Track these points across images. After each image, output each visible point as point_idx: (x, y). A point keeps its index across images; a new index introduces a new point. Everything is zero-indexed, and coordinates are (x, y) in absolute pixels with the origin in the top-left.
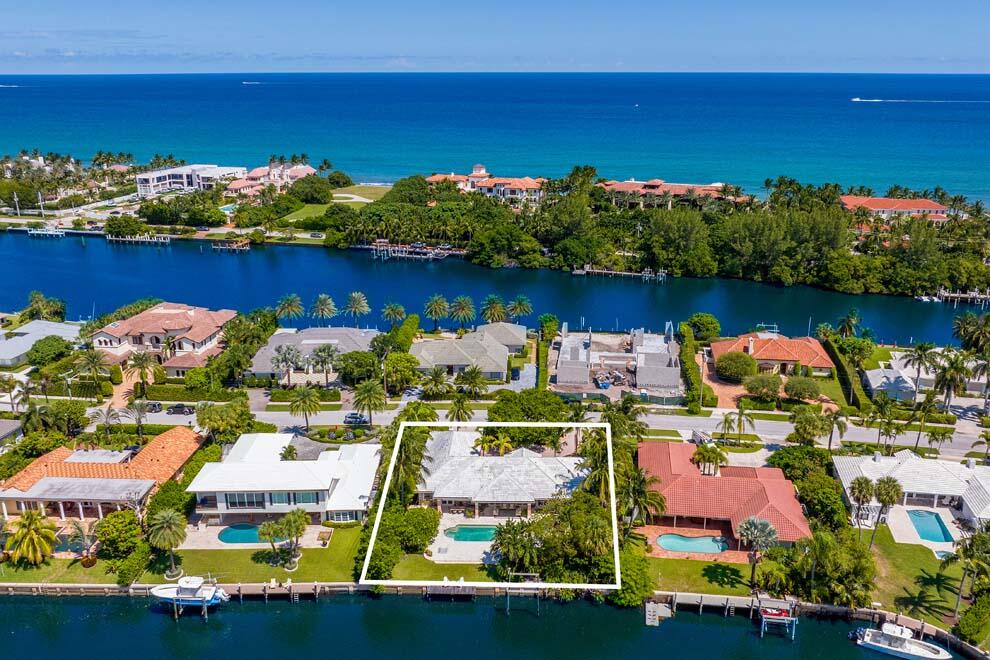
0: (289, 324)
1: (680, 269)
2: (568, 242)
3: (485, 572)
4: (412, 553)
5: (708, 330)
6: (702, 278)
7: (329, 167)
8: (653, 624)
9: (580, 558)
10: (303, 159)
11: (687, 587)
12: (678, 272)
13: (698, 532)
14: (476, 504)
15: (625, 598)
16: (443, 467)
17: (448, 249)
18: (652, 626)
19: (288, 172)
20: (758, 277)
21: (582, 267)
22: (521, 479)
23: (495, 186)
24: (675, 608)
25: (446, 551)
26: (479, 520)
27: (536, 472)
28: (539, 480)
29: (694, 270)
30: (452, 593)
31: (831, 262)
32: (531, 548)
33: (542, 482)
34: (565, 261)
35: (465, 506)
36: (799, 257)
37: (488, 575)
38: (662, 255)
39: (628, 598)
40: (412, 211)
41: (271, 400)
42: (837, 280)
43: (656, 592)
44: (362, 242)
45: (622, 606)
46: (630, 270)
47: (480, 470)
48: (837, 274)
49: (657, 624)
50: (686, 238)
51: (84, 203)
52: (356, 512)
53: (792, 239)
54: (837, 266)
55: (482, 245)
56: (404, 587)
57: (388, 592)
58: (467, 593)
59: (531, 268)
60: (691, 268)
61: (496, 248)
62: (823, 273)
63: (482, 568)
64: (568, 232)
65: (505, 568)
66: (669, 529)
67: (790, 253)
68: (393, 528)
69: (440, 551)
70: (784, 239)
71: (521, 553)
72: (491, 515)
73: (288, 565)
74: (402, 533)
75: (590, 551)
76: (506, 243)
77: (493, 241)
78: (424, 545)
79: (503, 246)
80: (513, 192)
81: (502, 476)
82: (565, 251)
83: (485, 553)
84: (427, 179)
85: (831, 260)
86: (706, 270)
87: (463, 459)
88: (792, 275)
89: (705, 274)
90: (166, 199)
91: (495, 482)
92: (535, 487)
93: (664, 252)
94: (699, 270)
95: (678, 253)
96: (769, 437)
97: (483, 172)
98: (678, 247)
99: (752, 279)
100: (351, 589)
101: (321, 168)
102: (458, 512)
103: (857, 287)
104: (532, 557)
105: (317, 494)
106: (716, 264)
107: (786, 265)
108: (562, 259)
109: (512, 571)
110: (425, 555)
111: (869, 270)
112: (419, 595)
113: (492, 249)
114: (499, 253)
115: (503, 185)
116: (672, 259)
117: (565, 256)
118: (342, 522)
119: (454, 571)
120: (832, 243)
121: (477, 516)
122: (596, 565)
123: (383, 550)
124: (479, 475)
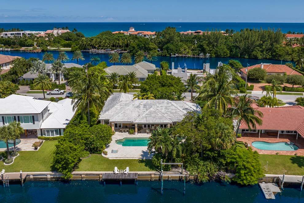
1: (214, 54)
2: (169, 45)
3: (144, 164)
4: (94, 153)
5: (237, 65)
7: (76, 31)
8: (270, 197)
9: (211, 152)
10: (66, 28)
11: (286, 171)
12: (214, 55)
13: (275, 140)
14: (136, 125)
15: (247, 179)
16: (116, 106)
17: (120, 51)
18: (271, 199)
19: (60, 31)
20: (246, 57)
21: (175, 55)
22: (163, 111)
23: (138, 34)
24: (282, 186)
25: (117, 152)
26: (137, 135)
27: (171, 107)
28: (174, 111)
29: (220, 54)
30: (121, 178)
31: (277, 49)
32: (177, 144)
33: (176, 113)
34: (168, 52)
35: (129, 127)
36: (264, 47)
37: (146, 165)
38: (208, 49)
39: (249, 179)
41: (30, 90)
42: (280, 56)
43: (267, 175)
44: (86, 49)
45: (244, 185)
46: (194, 55)
47: (138, 107)
48: (280, 53)
49: (273, 197)
50: (217, 41)
52: (60, 129)
53: (261, 40)
54: (280, 50)
55: (134, 47)
56: (87, 175)
57: (75, 179)
58: (131, 177)
60: (219, 54)
61: (140, 48)
62: (274, 54)
63: (141, 161)
64: (168, 41)
65: (158, 160)
66: (257, 139)
67: (260, 46)
68: (80, 135)
69: (112, 151)
70: (258, 40)
71: (170, 148)
72: (145, 132)
73: (6, 161)
74: (87, 139)
75: (219, 146)
76: (143, 46)
77: (138, 45)
78: (102, 147)
79: (142, 47)
80: (145, 36)
81: (152, 109)
82: (167, 49)
83: (143, 152)
84: (113, 33)
85: (277, 48)
86: (225, 54)
87: (127, 102)
88: (261, 55)
89: (225, 56)
91: (147, 112)
92: (171, 115)
93: (208, 47)
94: (222, 54)
95: (213, 48)
96: (285, 100)
97: (133, 30)
98: (213, 46)
99: (244, 58)
100: (49, 176)
101: (73, 31)
102: (124, 132)
103: (289, 58)
104: (178, 151)
105: (33, 117)
106: (228, 52)
107: (258, 51)
108: (166, 52)
109: (163, 161)
110: (102, 154)
111: (293, 51)
112: (97, 180)
113: (138, 48)
114: (140, 50)
115: (141, 33)
116: (211, 50)
117: (167, 50)
118: (51, 136)
119: (122, 163)
120: (277, 41)
121: (136, 133)
122: (223, 157)
123: (71, 148)
124: (137, 109)
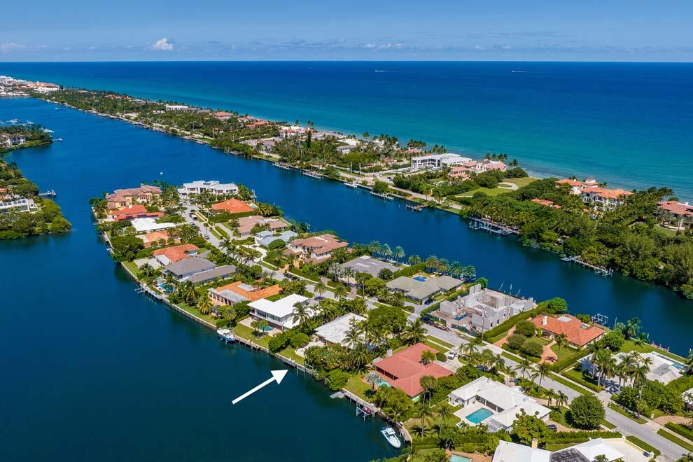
0: (371, 254)
1: (629, 271)
6: (640, 280)
10: (501, 157)
19: (486, 166)
20: (675, 288)
21: (573, 256)
23: (590, 193)
29: (636, 274)
34: (564, 251)
38: (618, 260)
40: (510, 204)
44: (476, 216)
46: (598, 265)
51: (381, 170)
55: (524, 232)
59: (544, 250)
60: (634, 272)
74: (289, 339)
78: (296, 346)
80: (600, 198)
82: (565, 245)
86: (643, 276)
90: (406, 176)
93: (620, 258)
95: (629, 261)
97: (593, 182)
101: (510, 164)
113: (527, 235)
114: (530, 238)
115: (596, 193)
116: (625, 264)
117: (564, 248)
